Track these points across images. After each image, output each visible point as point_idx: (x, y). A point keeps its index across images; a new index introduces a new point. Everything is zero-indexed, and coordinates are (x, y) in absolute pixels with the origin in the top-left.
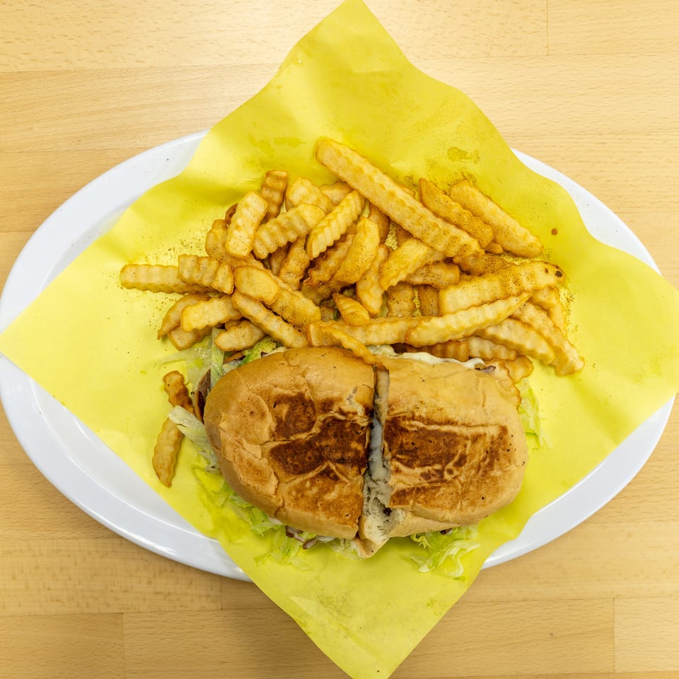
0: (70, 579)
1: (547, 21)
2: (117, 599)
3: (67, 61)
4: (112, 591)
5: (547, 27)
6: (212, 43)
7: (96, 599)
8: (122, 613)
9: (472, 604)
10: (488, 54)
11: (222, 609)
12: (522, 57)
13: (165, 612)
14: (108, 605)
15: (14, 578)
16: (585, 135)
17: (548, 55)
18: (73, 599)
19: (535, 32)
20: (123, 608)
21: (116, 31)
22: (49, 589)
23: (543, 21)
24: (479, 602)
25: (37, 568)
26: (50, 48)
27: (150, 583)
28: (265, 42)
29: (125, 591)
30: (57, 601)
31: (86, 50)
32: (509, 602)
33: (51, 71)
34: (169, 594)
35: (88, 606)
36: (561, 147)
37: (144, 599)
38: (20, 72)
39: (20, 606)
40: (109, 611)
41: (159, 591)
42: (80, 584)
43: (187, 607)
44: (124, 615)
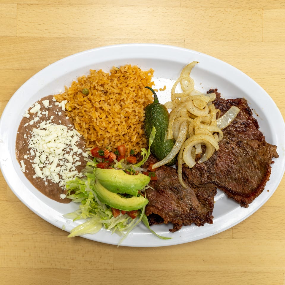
0: (49, 253)
1: (263, 28)
2: (68, 263)
3: (63, 33)
4: (67, 259)
5: (263, 30)
6: (124, 29)
7: (59, 262)
8: (70, 269)
9: (222, 273)
10: (238, 40)
11: (114, 269)
12: (252, 41)
13: (89, 269)
14: (64, 265)
15: (25, 251)
16: (277, 75)
17: (262, 41)
18: (49, 262)
19: (257, 32)
20: (71, 267)
21: (84, 23)
22: (39, 257)
23: (261, 27)
24: (225, 272)
25: (35, 247)
26: (56, 28)
27: (83, 256)
28: (146, 30)
29: (72, 259)
30: (43, 262)
31: (72, 29)
32: (238, 272)
33: (56, 37)
34: (91, 262)
35: (56, 265)
36: (267, 79)
37: (80, 264)
38: (43, 37)
39: (26, 264)
40: (65, 268)
41: (87, 260)
42: (53, 255)
43: (98, 268)
44: (71, 270)
